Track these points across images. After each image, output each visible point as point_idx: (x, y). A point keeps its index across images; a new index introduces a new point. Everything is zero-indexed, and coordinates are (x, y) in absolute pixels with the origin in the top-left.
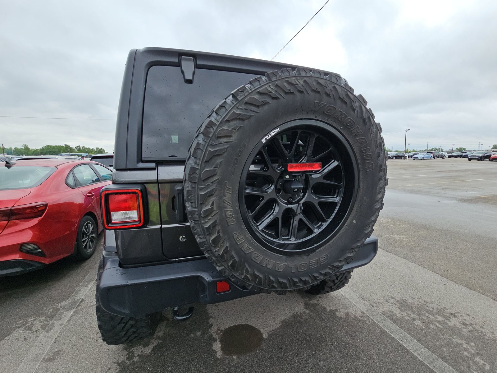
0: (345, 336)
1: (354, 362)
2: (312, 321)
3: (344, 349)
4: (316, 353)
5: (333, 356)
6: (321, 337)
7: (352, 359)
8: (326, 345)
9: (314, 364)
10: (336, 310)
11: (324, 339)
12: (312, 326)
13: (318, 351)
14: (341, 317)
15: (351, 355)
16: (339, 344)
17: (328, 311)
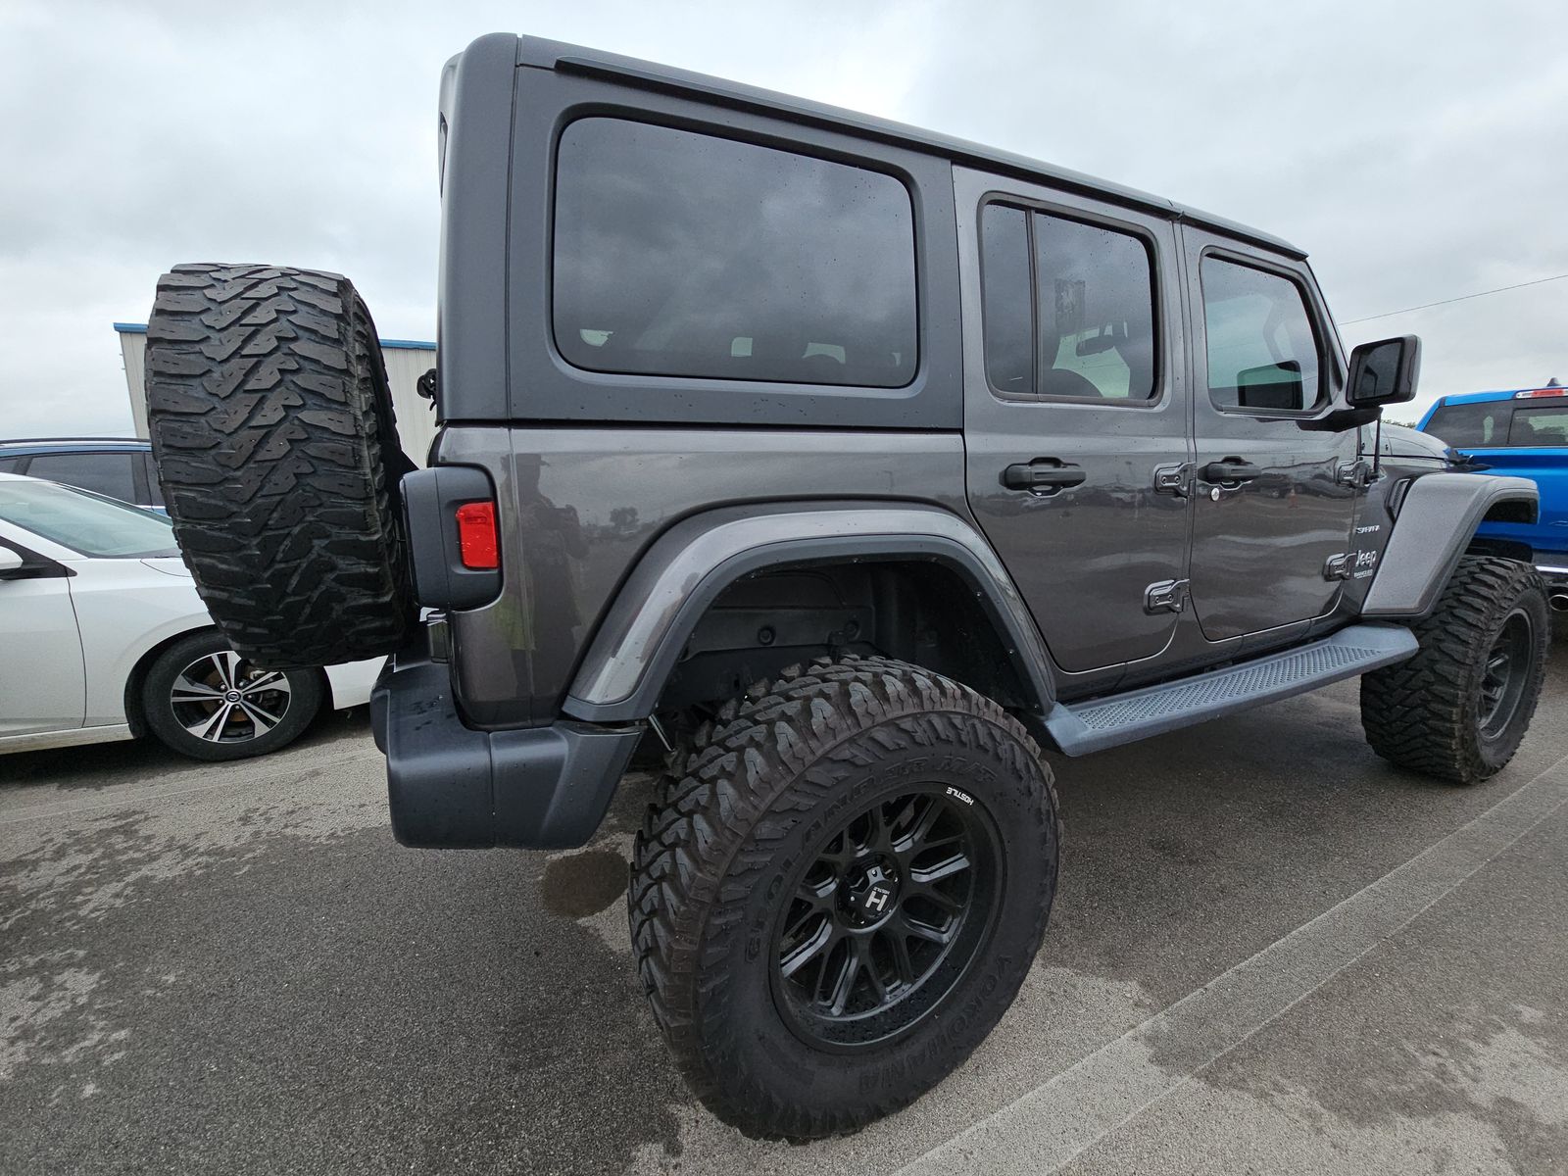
0: (531, 1145)
1: (427, 1143)
2: (624, 1038)
3: (481, 1127)
4: (499, 1033)
5: (470, 1079)
6: (548, 1057)
7: (440, 1144)
8: (515, 1068)
9: (470, 1023)
10: (674, 1149)
11: (539, 1066)
12: (599, 1036)
13: (504, 1039)
14: (631, 1161)
15: (453, 1145)
16: (507, 1113)
17: (672, 1108)
